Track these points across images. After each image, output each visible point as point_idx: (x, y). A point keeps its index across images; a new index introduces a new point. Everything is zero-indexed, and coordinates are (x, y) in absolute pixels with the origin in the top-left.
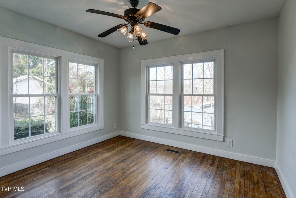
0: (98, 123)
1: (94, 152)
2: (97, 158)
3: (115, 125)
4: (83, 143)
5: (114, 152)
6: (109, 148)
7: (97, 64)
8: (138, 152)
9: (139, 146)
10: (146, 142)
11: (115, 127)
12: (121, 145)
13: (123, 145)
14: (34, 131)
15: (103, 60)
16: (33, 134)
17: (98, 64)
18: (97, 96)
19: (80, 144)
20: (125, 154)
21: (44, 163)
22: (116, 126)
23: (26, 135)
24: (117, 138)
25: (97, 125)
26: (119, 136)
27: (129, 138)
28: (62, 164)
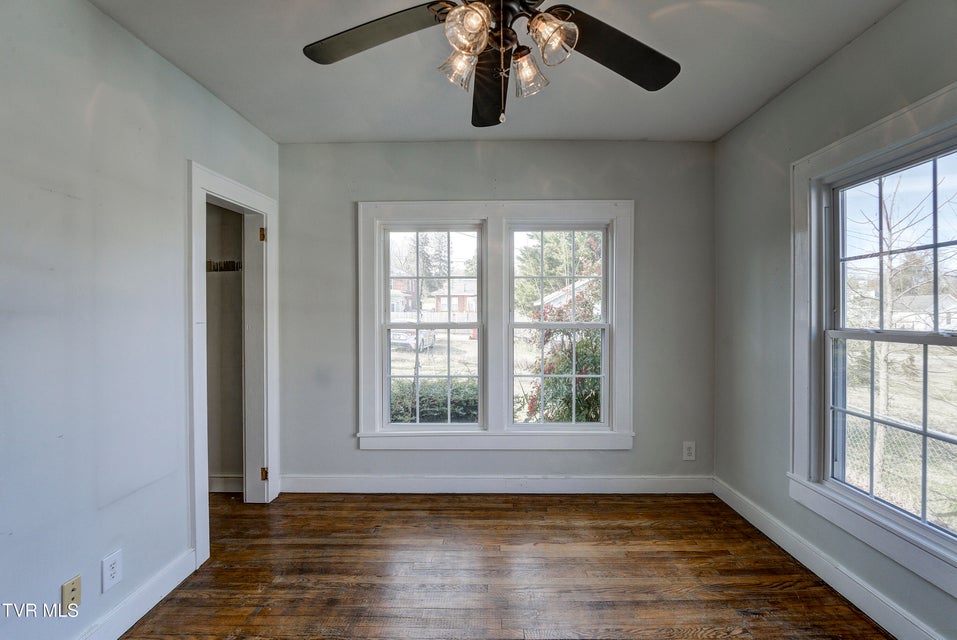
0: (610, 425)
1: (559, 522)
2: (542, 545)
3: (689, 449)
4: (550, 476)
5: (615, 550)
6: (620, 527)
7: (608, 222)
8: (701, 602)
9: (738, 580)
10: (797, 576)
11: (690, 454)
12: (673, 536)
13: (681, 538)
14: (459, 410)
15: (631, 203)
16: (456, 418)
17: (612, 221)
18: (607, 331)
19: (540, 476)
20: (640, 582)
21: (436, 497)
22: (693, 451)
23: (441, 417)
24: (688, 500)
25: (608, 432)
26: (712, 496)
27: (738, 522)
28: (457, 518)
